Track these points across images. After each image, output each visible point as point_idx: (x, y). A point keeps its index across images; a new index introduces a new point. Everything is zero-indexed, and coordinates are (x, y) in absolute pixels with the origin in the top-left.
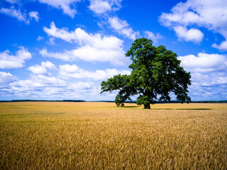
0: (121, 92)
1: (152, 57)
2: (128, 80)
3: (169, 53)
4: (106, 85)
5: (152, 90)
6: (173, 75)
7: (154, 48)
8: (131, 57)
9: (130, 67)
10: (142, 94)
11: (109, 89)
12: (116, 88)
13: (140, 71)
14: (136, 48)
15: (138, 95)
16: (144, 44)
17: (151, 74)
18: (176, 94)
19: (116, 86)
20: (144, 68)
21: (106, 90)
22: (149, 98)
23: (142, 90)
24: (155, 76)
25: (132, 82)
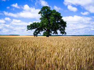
0: (36, 30)
1: (50, 15)
2: (39, 25)
3: (57, 13)
4: (29, 27)
5: (50, 29)
6: (59, 23)
7: (51, 10)
8: (40, 14)
9: (40, 19)
10: (45, 31)
11: (31, 29)
12: (34, 29)
13: (45, 21)
14: (43, 10)
15: (44, 31)
16: (46, 9)
17: (49, 22)
18: (60, 31)
19: (34, 27)
20: (46, 19)
21: (30, 29)
22: (49, 33)
23: (45, 29)
24: (51, 23)
25: (41, 25)
